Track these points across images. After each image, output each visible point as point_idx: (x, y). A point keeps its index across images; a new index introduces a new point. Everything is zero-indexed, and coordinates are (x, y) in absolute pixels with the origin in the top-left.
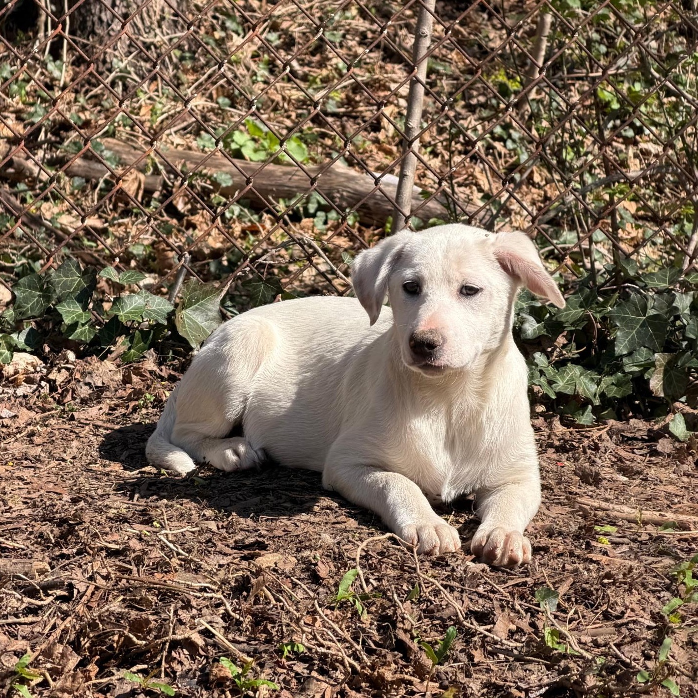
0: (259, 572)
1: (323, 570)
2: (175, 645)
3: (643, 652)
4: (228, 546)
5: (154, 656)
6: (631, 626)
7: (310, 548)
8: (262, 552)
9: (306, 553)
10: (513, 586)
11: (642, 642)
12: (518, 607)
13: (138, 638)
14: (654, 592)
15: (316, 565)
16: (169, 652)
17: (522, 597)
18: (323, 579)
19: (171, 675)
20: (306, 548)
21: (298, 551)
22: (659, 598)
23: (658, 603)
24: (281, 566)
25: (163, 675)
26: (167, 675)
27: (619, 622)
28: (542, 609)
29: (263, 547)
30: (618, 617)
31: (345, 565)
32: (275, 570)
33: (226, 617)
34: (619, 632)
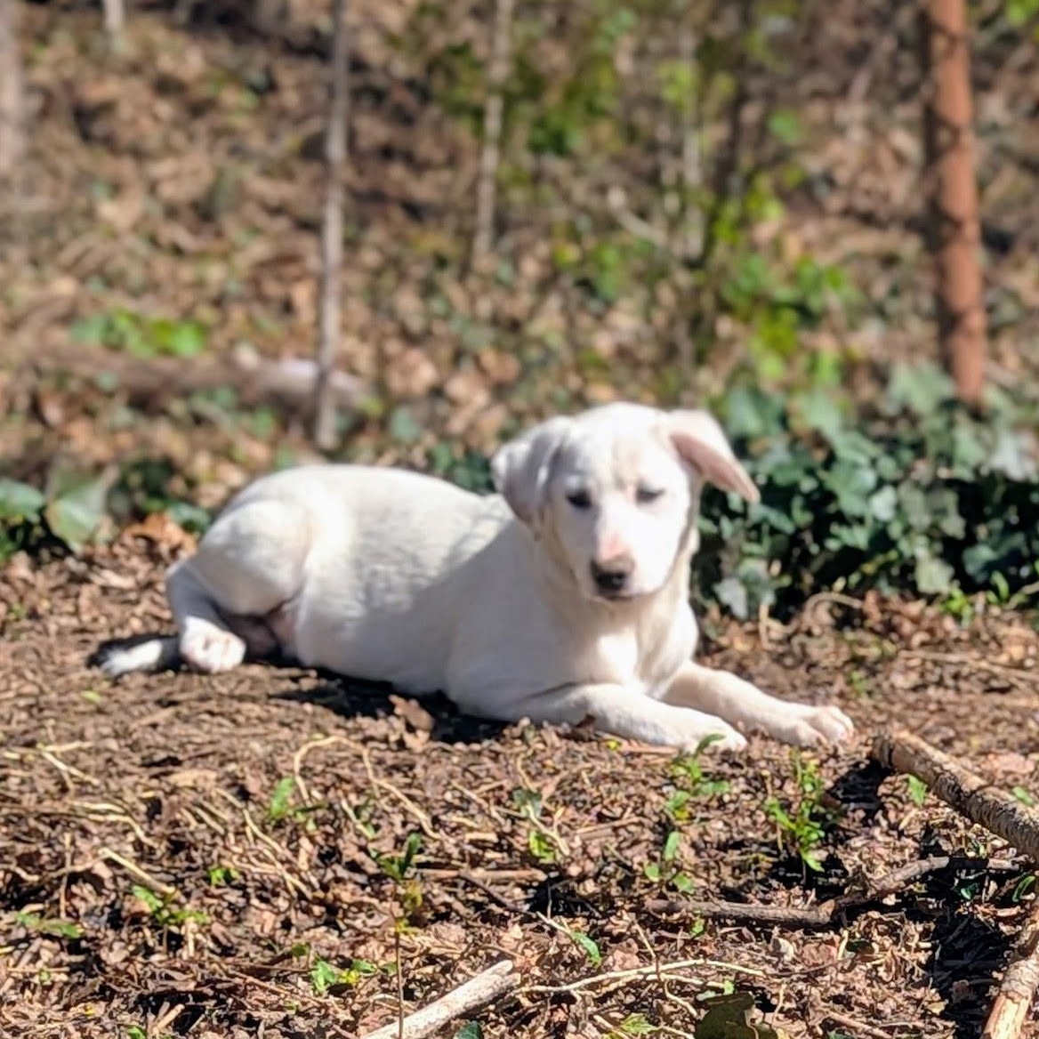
0: (175, 790)
1: (253, 785)
2: (74, 878)
3: (648, 854)
4: (133, 764)
5: (50, 894)
6: (632, 828)
7: (235, 760)
8: (177, 769)
9: (232, 767)
10: (488, 791)
11: (644, 844)
12: (495, 814)
13: (29, 873)
14: (656, 788)
15: (244, 778)
16: (68, 887)
17: (499, 802)
18: (254, 795)
19: (74, 915)
20: (231, 761)
21: (222, 764)
22: (663, 795)
23: (662, 800)
24: (201, 783)
25: (63, 915)
26: (68, 914)
27: (617, 823)
28: (523, 814)
29: (175, 762)
30: (614, 819)
31: (280, 777)
32: (194, 789)
33: (138, 845)
34: (617, 836)
